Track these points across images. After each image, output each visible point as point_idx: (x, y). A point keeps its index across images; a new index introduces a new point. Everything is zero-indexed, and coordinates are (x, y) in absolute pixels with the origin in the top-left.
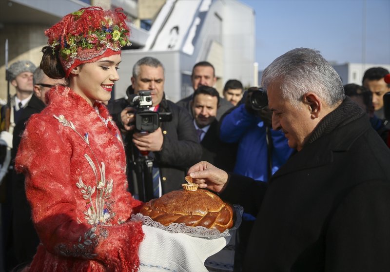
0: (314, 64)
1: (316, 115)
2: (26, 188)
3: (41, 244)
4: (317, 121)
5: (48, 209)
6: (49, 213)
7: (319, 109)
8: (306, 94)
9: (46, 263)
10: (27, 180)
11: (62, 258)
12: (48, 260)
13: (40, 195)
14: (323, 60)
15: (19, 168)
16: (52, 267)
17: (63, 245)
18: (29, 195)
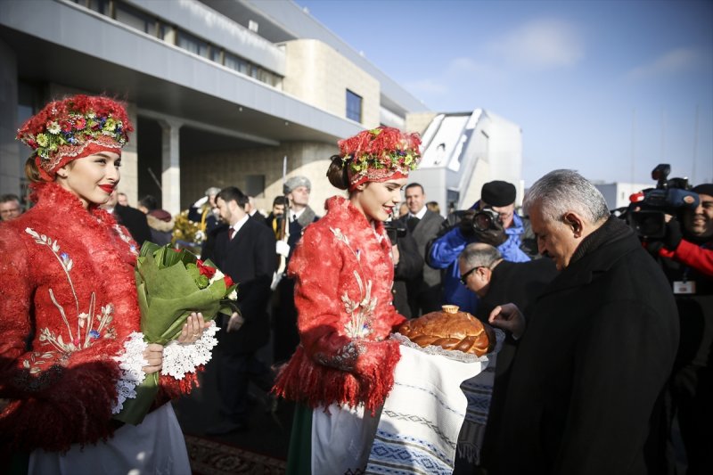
0: (572, 183)
1: (579, 234)
2: (295, 295)
3: (301, 345)
4: (580, 240)
5: (313, 319)
6: (314, 323)
7: (581, 228)
8: (566, 214)
9: (302, 365)
10: (297, 287)
11: (317, 365)
12: (304, 362)
13: (307, 303)
14: (582, 179)
15: (291, 274)
16: (308, 370)
17: (322, 354)
18: (297, 302)
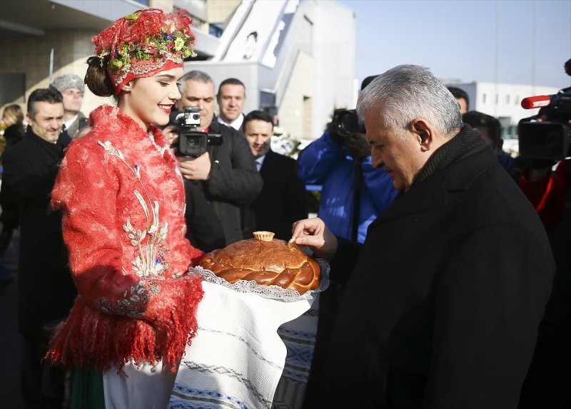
1: (428, 146)
2: (63, 229)
3: (79, 296)
4: (429, 154)
5: (88, 255)
6: (90, 261)
7: (430, 139)
8: (414, 121)
9: (84, 319)
10: (64, 219)
11: (103, 315)
12: (86, 316)
13: (79, 238)
15: (56, 204)
16: (92, 325)
17: (104, 300)
18: (67, 237)
